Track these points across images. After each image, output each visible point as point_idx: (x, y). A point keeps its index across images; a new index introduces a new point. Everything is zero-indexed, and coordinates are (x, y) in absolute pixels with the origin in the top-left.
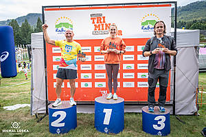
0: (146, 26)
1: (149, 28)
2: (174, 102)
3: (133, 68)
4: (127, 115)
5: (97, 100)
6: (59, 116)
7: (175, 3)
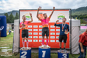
0: (59, 18)
1: (61, 19)
3: (54, 34)
4: (52, 53)
5: (40, 47)
6: (24, 53)
7: (71, 9)
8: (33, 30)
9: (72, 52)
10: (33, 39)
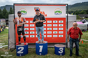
0: (56, 13)
1: (57, 14)
2: (67, 43)
3: (51, 29)
4: (49, 48)
5: (37, 42)
6: (21, 49)
7: (67, 4)
8: (29, 25)
9: (68, 46)
10: (29, 34)
